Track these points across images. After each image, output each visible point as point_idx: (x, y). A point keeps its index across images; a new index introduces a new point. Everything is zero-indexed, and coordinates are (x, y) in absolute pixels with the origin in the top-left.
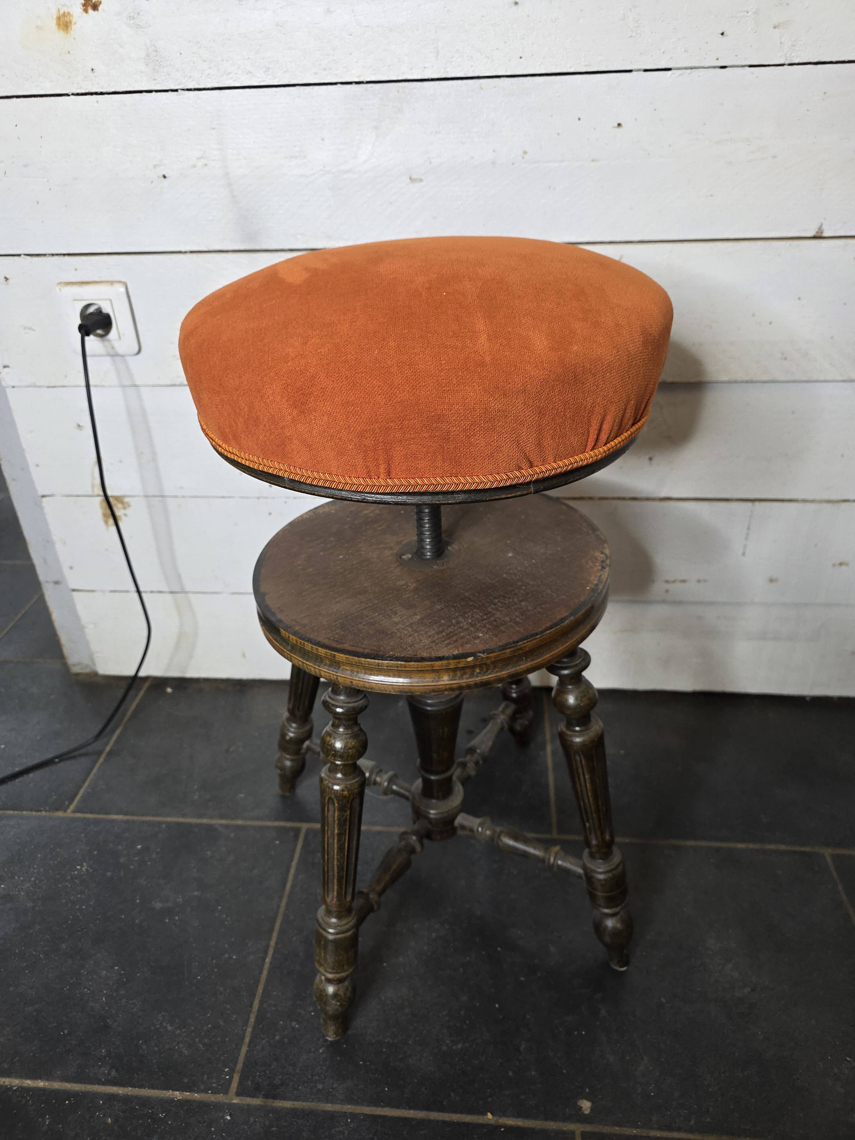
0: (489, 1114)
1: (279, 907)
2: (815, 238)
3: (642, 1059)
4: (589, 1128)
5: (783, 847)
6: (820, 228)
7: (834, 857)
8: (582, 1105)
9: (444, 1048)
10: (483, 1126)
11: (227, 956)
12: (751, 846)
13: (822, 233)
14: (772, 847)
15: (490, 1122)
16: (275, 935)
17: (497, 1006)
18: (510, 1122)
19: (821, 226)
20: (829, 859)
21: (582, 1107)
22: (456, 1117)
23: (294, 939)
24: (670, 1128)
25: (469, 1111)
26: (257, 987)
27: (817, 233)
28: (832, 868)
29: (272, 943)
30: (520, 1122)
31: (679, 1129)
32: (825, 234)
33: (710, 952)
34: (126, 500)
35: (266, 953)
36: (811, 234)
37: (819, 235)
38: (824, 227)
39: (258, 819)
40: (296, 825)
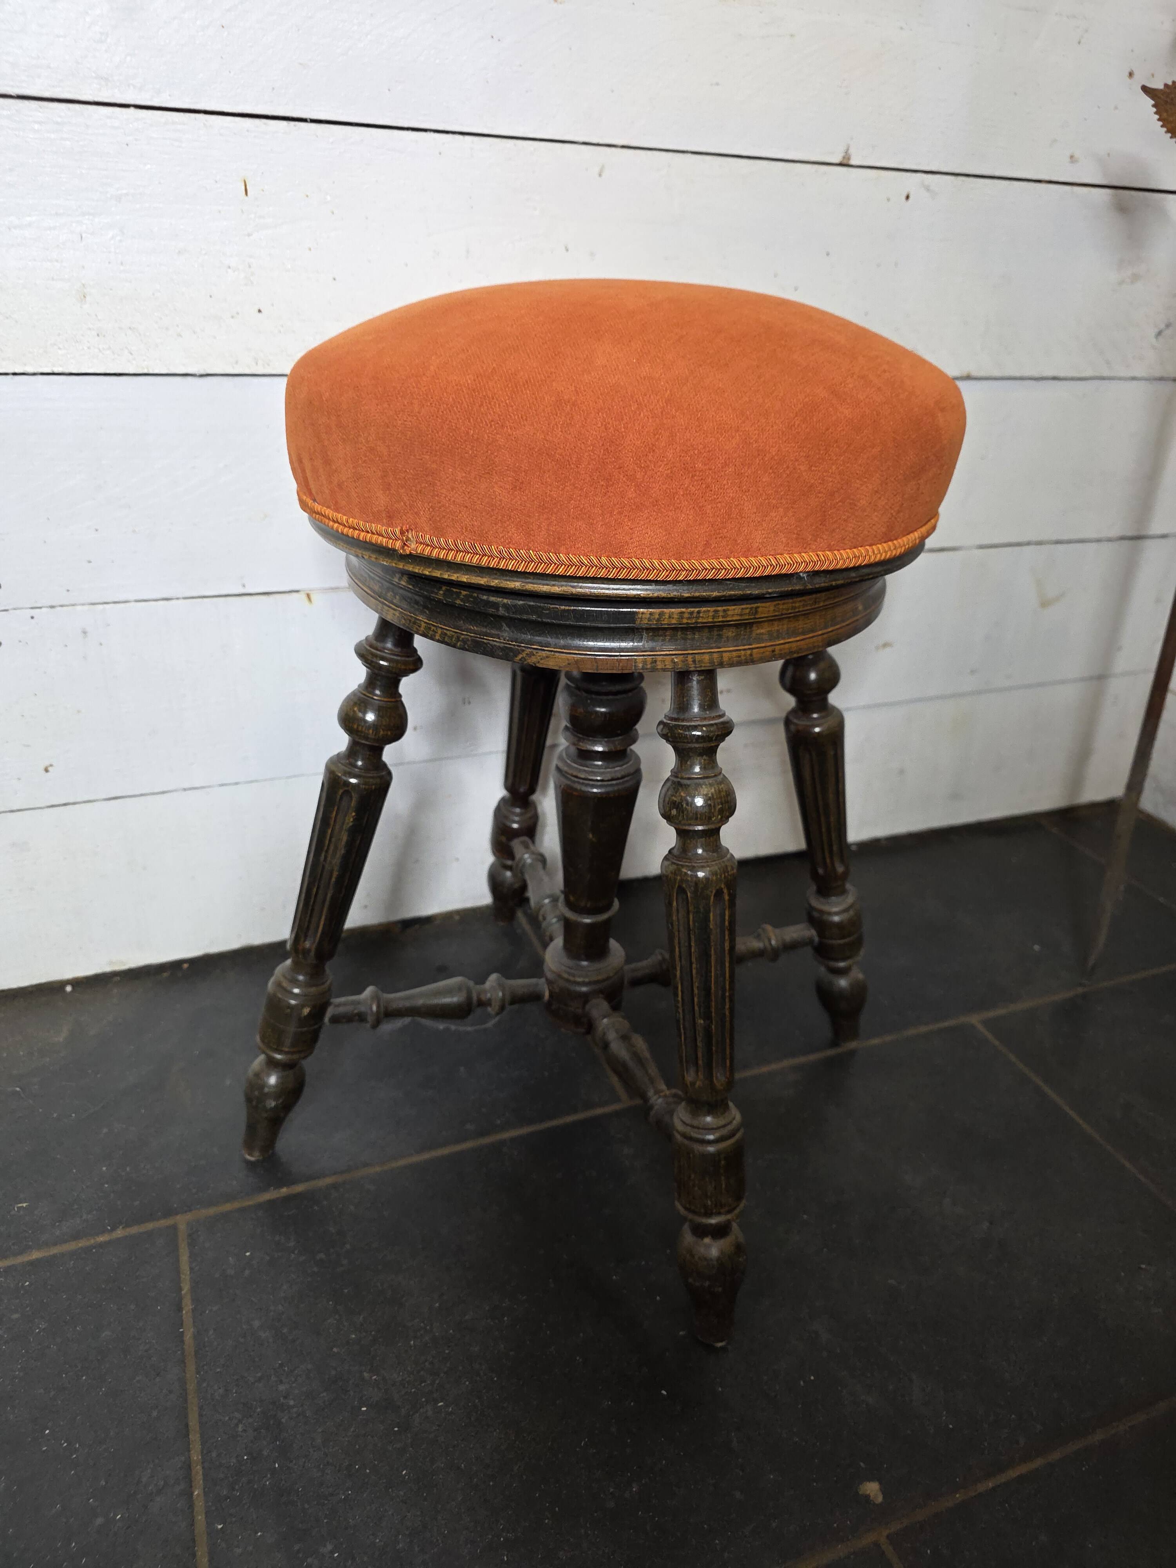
1: (183, 1382)
2: (841, 164)
3: (911, 1380)
4: (895, 1525)
5: (923, 1029)
6: (847, 152)
7: (986, 1023)
8: (868, 1493)
9: (611, 1504)
11: (100, 1521)
12: (888, 1038)
13: (849, 159)
14: (911, 1032)
16: (195, 1437)
17: (664, 1392)
19: (848, 150)
20: (981, 1027)
21: (869, 1496)
23: (240, 1428)
26: (194, 1555)
27: (844, 158)
28: (990, 1036)
29: (196, 1456)
31: (1012, 1463)
32: (852, 162)
33: (915, 1192)
35: (189, 1479)
36: (837, 161)
37: (845, 162)
38: (852, 151)
39: (76, 1237)
40: (163, 1223)
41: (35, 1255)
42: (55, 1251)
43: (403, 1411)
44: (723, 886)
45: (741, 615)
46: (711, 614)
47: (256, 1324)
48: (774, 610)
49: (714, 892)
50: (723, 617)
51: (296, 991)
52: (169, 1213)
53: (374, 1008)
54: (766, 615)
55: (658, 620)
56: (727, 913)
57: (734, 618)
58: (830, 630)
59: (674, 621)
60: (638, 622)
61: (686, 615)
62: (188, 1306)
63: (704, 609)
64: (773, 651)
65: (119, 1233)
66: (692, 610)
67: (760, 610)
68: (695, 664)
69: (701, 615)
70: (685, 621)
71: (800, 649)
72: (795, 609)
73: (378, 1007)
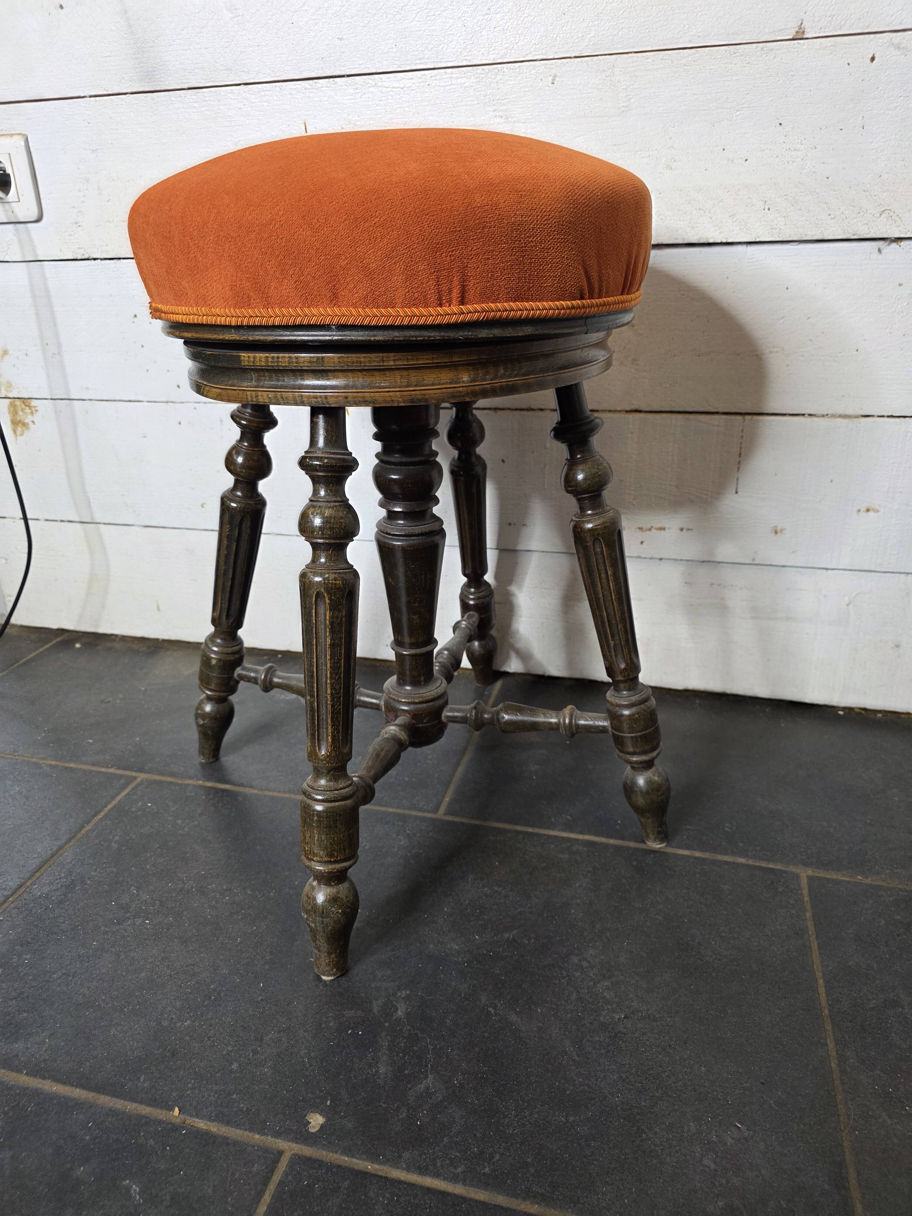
0: (177, 1109)
2: (795, 39)
3: (426, 1077)
4: (307, 1151)
6: (801, 26)
7: (811, 879)
8: (311, 1121)
10: (160, 1122)
12: (697, 854)
13: (803, 32)
14: (726, 858)
15: (174, 1121)
18: (201, 1124)
19: (801, 23)
20: (804, 882)
21: (310, 1123)
22: (131, 1107)
24: (422, 1170)
25: (153, 1102)
27: (797, 32)
28: (805, 892)
29: (29, 883)
30: (214, 1128)
31: (437, 1175)
32: (807, 35)
33: (585, 964)
34: (34, 403)
36: (790, 35)
37: (800, 35)
38: (805, 24)
39: (94, 764)
40: (134, 774)
41: (72, 765)
42: (80, 767)
43: (128, 915)
44: (322, 590)
45: (310, 362)
46: (287, 360)
47: (117, 838)
48: (339, 362)
49: (315, 593)
50: (296, 363)
51: (215, 649)
52: (141, 770)
53: (263, 677)
54: (333, 365)
55: (254, 362)
56: (328, 614)
57: (306, 365)
58: (412, 389)
59: (263, 364)
60: (243, 364)
61: (270, 360)
62: (100, 816)
63: (281, 355)
64: (346, 398)
65: (112, 770)
66: (273, 355)
67: (326, 360)
68: (284, 400)
69: (280, 360)
70: (270, 364)
71: (376, 400)
72: (360, 363)
73: (266, 676)
